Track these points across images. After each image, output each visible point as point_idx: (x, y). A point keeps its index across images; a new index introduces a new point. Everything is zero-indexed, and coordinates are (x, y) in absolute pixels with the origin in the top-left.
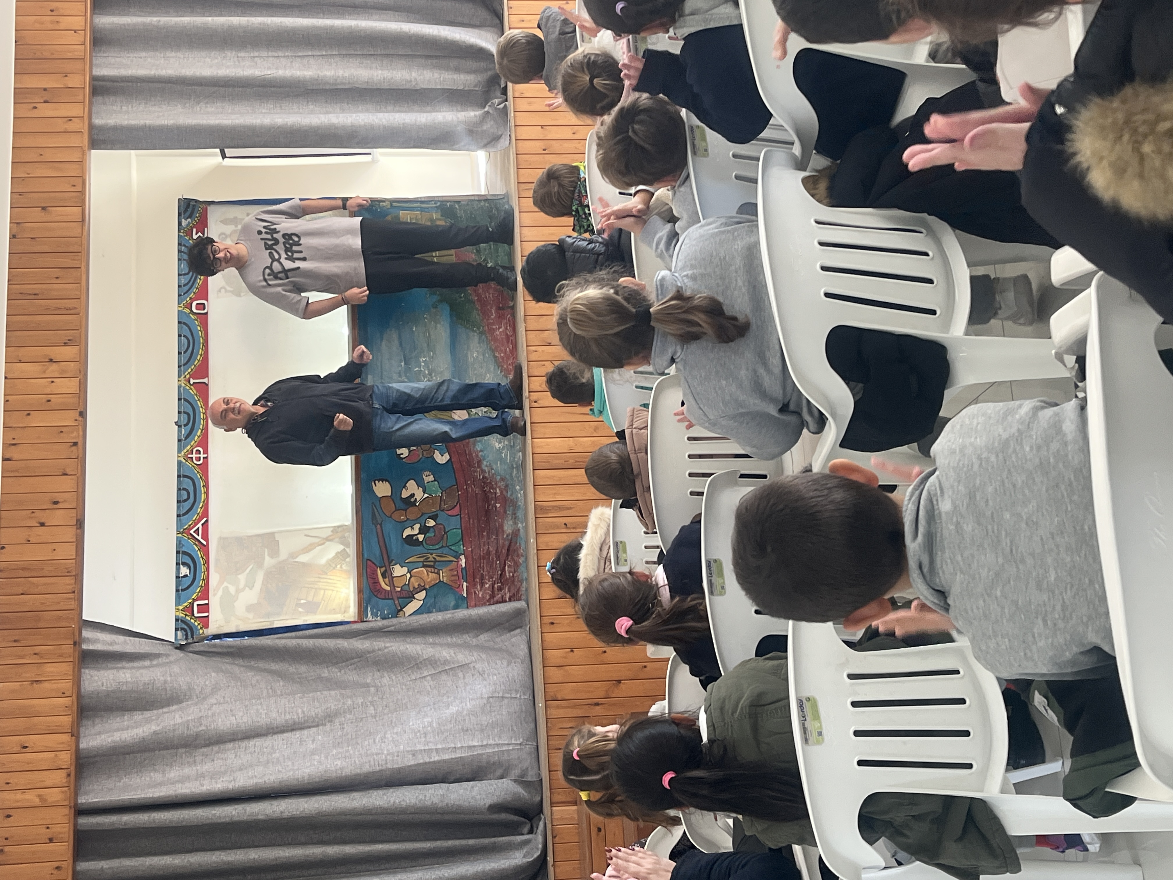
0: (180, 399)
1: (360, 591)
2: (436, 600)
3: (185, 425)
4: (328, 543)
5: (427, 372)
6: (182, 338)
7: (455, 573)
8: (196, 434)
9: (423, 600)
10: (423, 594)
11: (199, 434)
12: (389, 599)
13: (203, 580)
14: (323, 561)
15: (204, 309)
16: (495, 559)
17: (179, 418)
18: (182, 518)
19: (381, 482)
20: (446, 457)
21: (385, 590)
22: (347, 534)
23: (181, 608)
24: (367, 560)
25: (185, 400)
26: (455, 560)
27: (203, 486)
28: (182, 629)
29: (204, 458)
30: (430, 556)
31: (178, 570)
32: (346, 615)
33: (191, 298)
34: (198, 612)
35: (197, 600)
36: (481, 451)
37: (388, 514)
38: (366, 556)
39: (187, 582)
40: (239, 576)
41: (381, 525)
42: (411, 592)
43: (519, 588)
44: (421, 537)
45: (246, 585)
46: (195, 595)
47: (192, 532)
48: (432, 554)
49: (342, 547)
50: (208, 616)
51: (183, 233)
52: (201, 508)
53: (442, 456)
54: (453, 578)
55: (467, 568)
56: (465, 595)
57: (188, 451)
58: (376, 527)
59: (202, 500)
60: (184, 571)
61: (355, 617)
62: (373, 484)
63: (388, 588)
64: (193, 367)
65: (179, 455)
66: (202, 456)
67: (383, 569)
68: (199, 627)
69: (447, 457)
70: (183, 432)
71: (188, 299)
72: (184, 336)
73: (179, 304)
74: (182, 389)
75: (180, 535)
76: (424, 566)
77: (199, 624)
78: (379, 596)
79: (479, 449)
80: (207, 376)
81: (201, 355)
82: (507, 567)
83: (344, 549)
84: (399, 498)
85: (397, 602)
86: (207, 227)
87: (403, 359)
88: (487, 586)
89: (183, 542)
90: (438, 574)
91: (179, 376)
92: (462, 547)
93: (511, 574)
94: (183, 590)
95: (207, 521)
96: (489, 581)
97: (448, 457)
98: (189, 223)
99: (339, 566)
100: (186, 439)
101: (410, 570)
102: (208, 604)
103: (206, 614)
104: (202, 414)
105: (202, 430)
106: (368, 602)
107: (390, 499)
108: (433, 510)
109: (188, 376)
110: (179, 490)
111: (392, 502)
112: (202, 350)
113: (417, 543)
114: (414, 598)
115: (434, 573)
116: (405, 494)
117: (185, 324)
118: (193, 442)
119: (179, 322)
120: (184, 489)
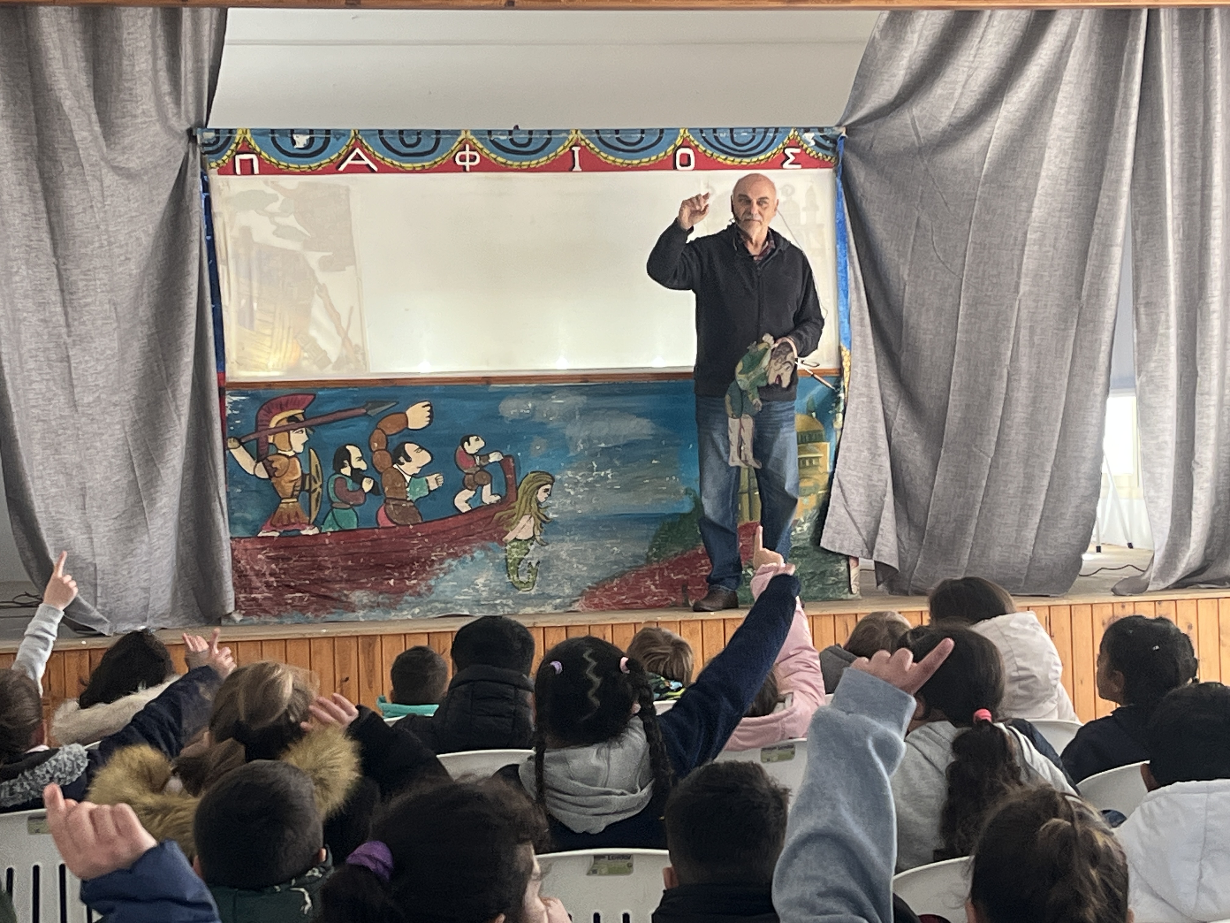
0: (550, 132)
1: (269, 385)
2: (254, 494)
3: (512, 140)
4: (339, 340)
5: (591, 479)
6: (639, 135)
7: (293, 521)
8: (499, 155)
9: (255, 475)
10: (263, 475)
11: (500, 159)
13: (288, 167)
14: (313, 333)
15: (682, 165)
16: (312, 578)
17: (524, 132)
18: (378, 136)
19: (429, 414)
20: (463, 507)
21: (269, 421)
22: (352, 366)
23: (248, 136)
24: (315, 395)
25: (549, 140)
26: (312, 521)
27: (424, 166)
28: (218, 139)
29: (464, 167)
30: (319, 483)
31: (302, 132)
32: (235, 366)
33: (697, 146)
34: (241, 160)
35: (259, 159)
36: (473, 558)
37: (381, 425)
38: (320, 393)
39: (285, 144)
40: (292, 217)
41: (366, 414)
42: (266, 458)
43: (270, 613)
44: (347, 471)
45: (278, 225)
46: (267, 156)
47: (358, 150)
48: (321, 486)
49: (333, 359)
50: (235, 173)
51: (794, 135)
52: (392, 164)
53: (466, 502)
54: (285, 517)
55: (300, 538)
56: (260, 534)
57: (474, 144)
58: (363, 407)
59: (403, 165)
60: (301, 141)
61: (232, 378)
62: (426, 403)
63: (273, 425)
64: (597, 150)
65: (469, 133)
66: (467, 164)
67: (301, 417)
68: (220, 162)
69: (464, 508)
70: (503, 138)
71: (696, 143)
72: (642, 138)
73: (689, 130)
74: (564, 135)
75: (353, 134)
76: (303, 475)
77: (224, 161)
78: (262, 412)
79: (475, 555)
80: (584, 169)
81: (614, 161)
82: (300, 594)
83: (330, 362)
84: (405, 440)
85: (252, 437)
86: (803, 168)
87: (610, 445)
88: (273, 566)
89: (342, 139)
90: (292, 496)
91: (583, 131)
92: (331, 530)
93: (290, 601)
94: (273, 139)
95: (373, 171)
96: (280, 569)
97: (464, 511)
98: (808, 143)
99: (306, 355)
100: (492, 141)
101: (299, 456)
102: (252, 173)
103: (238, 170)
104: (528, 163)
105: (505, 164)
106: (254, 397)
107: (402, 428)
108: (387, 489)
109: (583, 143)
110: (419, 133)
111: (398, 429)
112: (622, 163)
113: (338, 465)
114: (258, 462)
115: (294, 490)
116: (410, 448)
117: (660, 139)
118: (488, 152)
119: (662, 131)
120: (419, 140)
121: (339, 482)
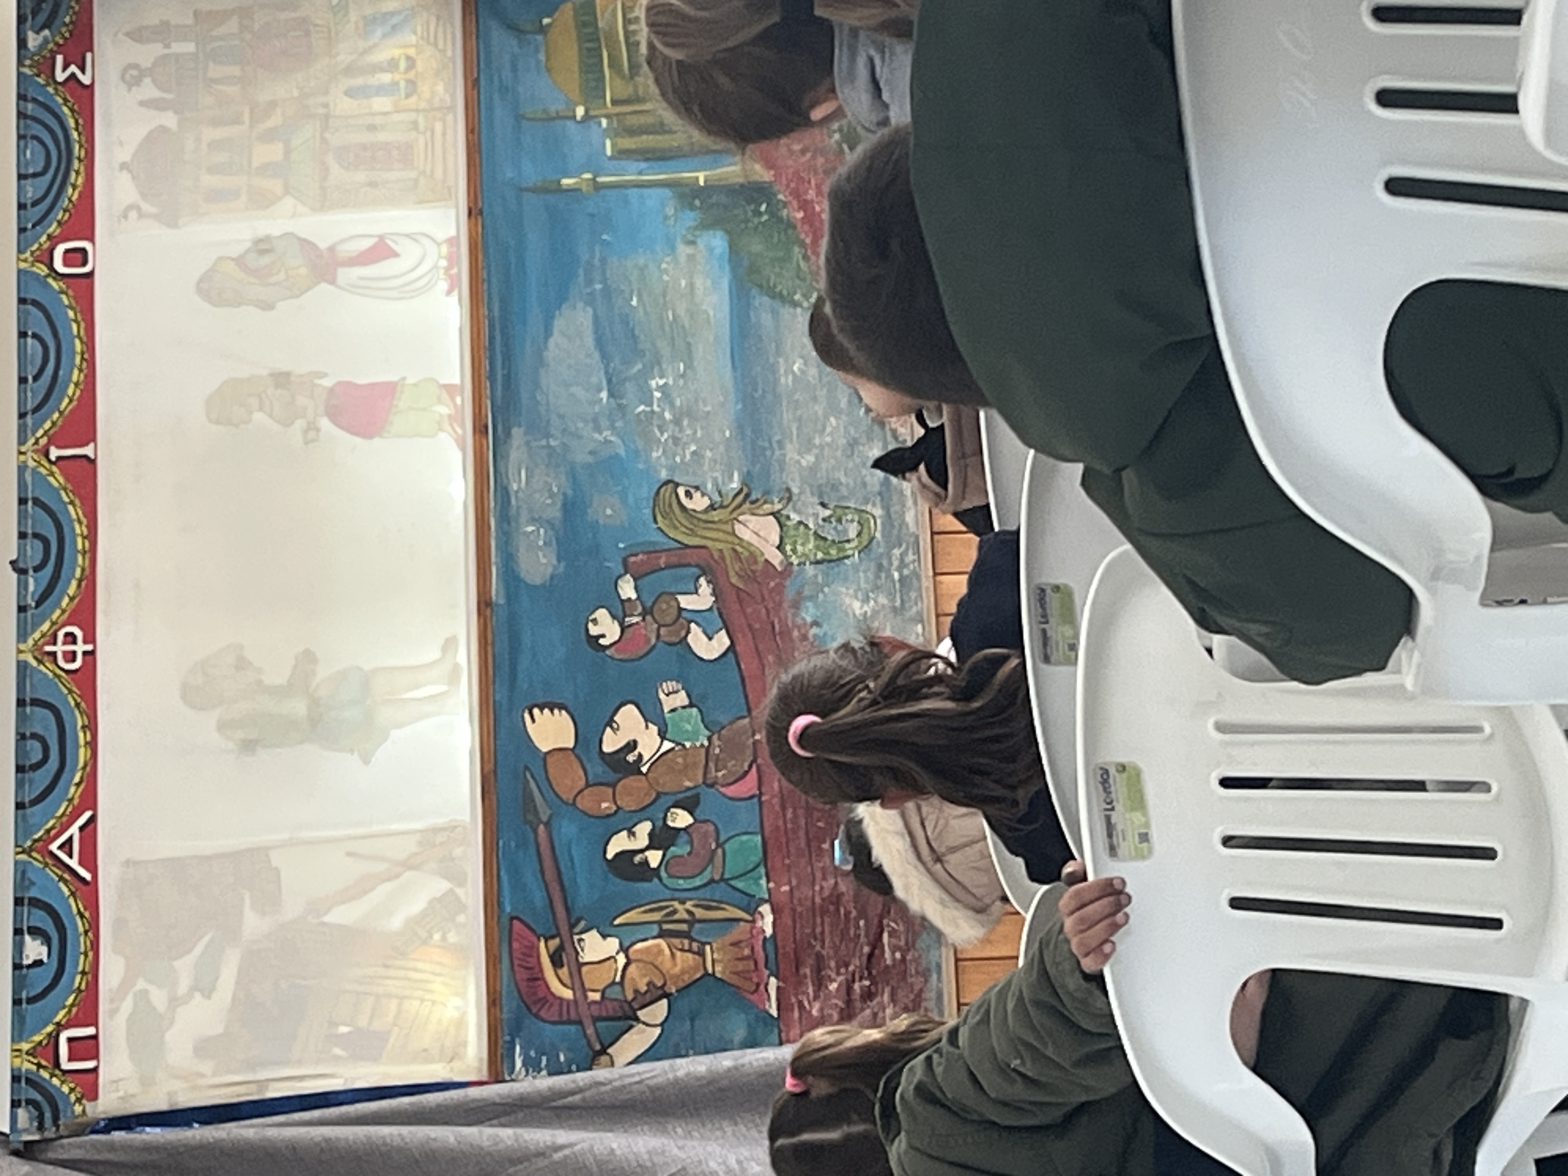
0: (22, 501)
1: (493, 1001)
2: (697, 1023)
3: (36, 569)
4: (408, 875)
5: (668, 416)
6: (30, 341)
7: (747, 952)
8: (64, 592)
9: (662, 1025)
10: (661, 1009)
11: (72, 590)
12: (569, 1022)
13: (83, 973)
14: (396, 923)
15: (84, 263)
16: (854, 914)
17: (21, 550)
18: (29, 811)
19: (546, 711)
20: (721, 643)
21: (561, 999)
22: (458, 851)
23: (25, 1046)
24: (512, 918)
25: (37, 502)
26: (748, 917)
27: (84, 727)
28: (29, 1102)
29: (85, 653)
30: (676, 904)
31: (19, 948)
32: (456, 1064)
33: (49, 237)
34: (71, 1059)
35: (69, 1025)
36: (816, 623)
37: (568, 796)
38: (508, 909)
39: (40, 979)
40: (177, 964)
41: (547, 824)
42: (629, 1003)
43: (921, 991)
44: (654, 858)
45: (195, 988)
46: (62, 1013)
47: (54, 847)
49: (444, 885)
50: (95, 1070)
51: (30, 66)
52: (78, 785)
53: (710, 639)
54: (740, 966)
55: (779, 938)
56: (774, 1012)
57: (43, 636)
58: (535, 831)
59: (81, 764)
60: (35, 950)
61: (480, 1070)
62: (527, 716)
63: (568, 994)
64: (56, 415)
65: (22, 647)
66: (80, 648)
67: (554, 943)
68: (73, 1098)
69: (722, 641)
70: (31, 588)
71: (44, 238)
72: (35, 336)
73: (20, 251)
74: (29, 478)
75: (23, 857)
76: (662, 935)
77: (72, 1090)
78: (542, 1013)
79: (809, 619)
80: (90, 437)
81: (77, 384)
82: (885, 936)
83: (451, 891)
84: (595, 753)
85: (590, 1031)
86: (91, 50)
87: (604, 383)
88: (833, 986)
89: (30, 875)
90: (701, 954)
91: (22, 441)
92: (763, 882)
93: (898, 955)
94: (31, 1001)
95: (92, 820)
96: (838, 974)
97: (727, 642)
98: (46, 41)
99: (437, 937)
100: (38, 604)
101: (626, 944)
102: (95, 1037)
103: (90, 1065)
104: (79, 540)
105: (80, 581)
106: (516, 1030)
107: (573, 757)
108: (688, 784)
109: (43, 441)
110: (21, 737)
112: (81, 370)
113: (645, 872)
114: (637, 1019)
115: (690, 951)
116: (611, 743)
117: (35, 303)
118: (58, 612)
119: (22, 301)
120: (34, 736)
121: (672, 871)
